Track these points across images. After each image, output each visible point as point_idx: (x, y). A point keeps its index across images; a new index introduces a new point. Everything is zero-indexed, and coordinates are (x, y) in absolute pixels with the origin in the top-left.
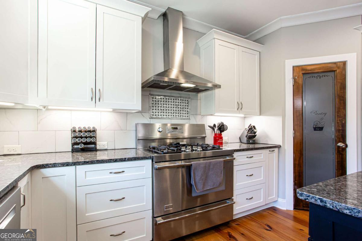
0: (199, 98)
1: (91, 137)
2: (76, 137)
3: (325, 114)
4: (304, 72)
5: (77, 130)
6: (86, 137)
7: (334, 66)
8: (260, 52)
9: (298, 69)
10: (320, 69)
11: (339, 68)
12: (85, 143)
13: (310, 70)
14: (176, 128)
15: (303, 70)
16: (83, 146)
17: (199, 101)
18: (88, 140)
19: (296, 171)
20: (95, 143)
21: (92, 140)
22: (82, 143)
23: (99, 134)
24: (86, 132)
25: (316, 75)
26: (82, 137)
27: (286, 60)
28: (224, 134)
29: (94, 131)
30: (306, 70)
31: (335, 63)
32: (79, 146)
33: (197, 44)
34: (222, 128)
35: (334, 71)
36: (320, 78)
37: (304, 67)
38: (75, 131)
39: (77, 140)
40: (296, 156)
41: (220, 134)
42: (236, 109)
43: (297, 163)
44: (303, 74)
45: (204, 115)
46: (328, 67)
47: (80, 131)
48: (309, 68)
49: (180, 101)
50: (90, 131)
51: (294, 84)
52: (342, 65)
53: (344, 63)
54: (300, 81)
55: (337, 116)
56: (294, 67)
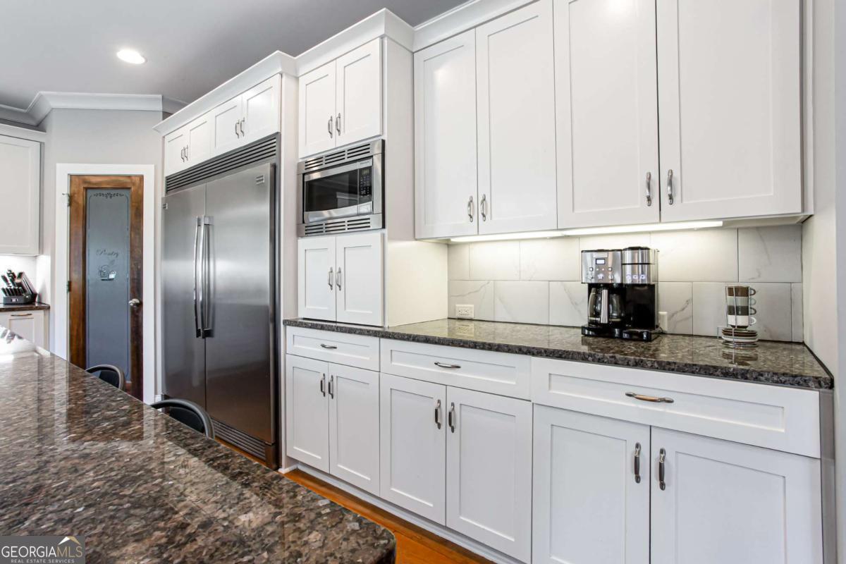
3: (118, 254)
4: (86, 186)
7: (128, 180)
8: (41, 144)
9: (77, 180)
10: (108, 183)
11: (134, 184)
13: (96, 184)
15: (85, 182)
19: (74, 347)
25: (105, 192)
27: (58, 165)
30: (89, 183)
31: (129, 177)
35: (130, 188)
36: (111, 197)
37: (87, 177)
40: (72, 322)
43: (75, 333)
44: (86, 189)
46: (120, 181)
48: (94, 180)
51: (70, 205)
52: (137, 180)
53: (141, 178)
54: (81, 201)
55: (132, 258)
56: (71, 176)
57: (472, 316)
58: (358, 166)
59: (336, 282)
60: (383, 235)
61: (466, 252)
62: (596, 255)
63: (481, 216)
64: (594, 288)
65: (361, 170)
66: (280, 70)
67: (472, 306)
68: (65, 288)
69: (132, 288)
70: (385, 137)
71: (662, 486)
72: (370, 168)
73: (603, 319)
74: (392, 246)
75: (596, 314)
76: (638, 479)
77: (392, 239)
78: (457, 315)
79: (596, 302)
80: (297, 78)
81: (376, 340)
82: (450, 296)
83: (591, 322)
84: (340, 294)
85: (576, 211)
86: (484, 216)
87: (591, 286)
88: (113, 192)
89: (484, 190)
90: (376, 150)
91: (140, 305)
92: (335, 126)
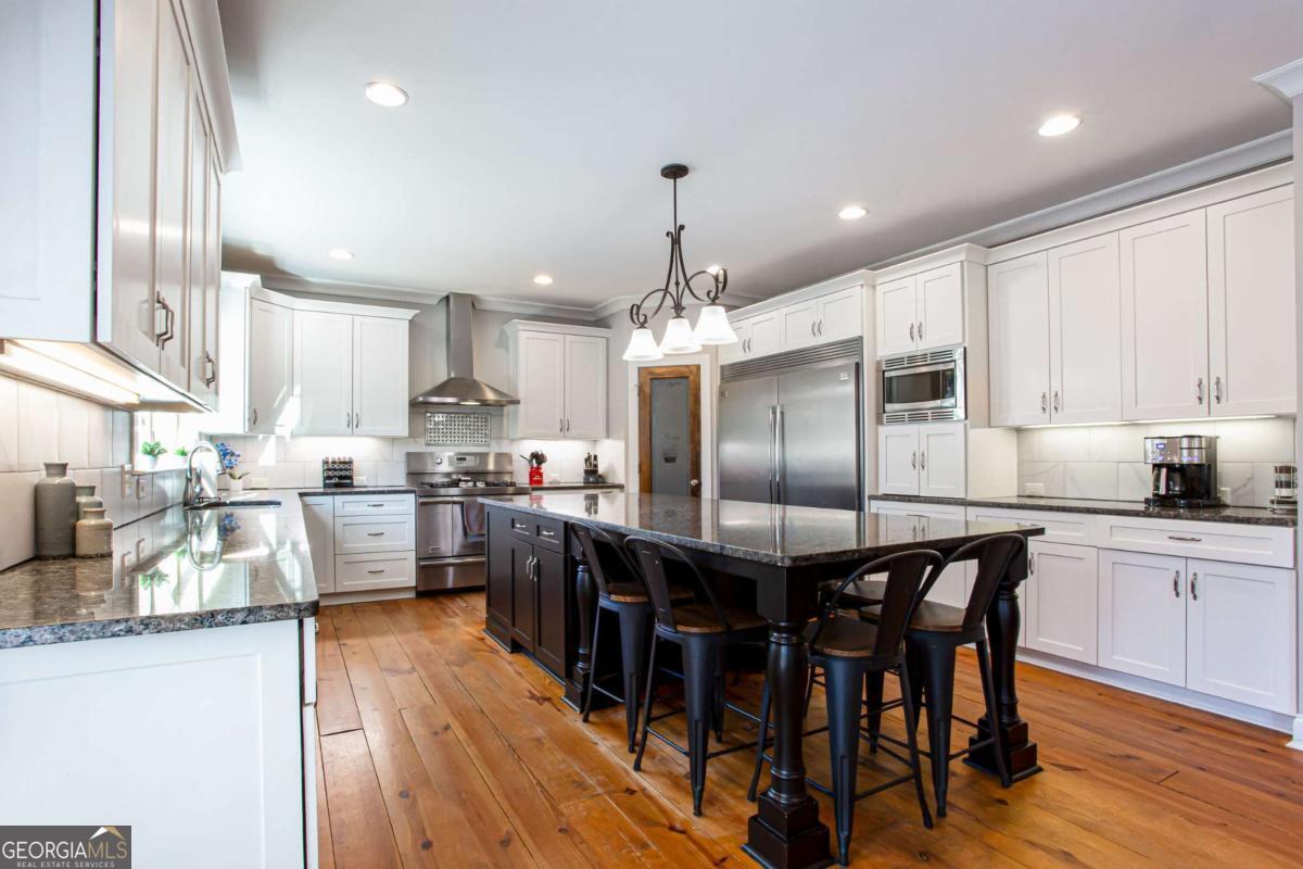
0: (505, 413)
1: (346, 470)
2: (329, 470)
3: (678, 438)
4: (652, 377)
5: (330, 461)
6: (341, 470)
7: (686, 370)
8: (607, 339)
9: (644, 372)
10: (670, 373)
11: (691, 372)
12: (341, 478)
13: (660, 375)
14: (464, 459)
15: (651, 373)
16: (336, 481)
17: (505, 418)
18: (343, 473)
20: (350, 478)
21: (348, 473)
22: (335, 476)
23: (356, 466)
24: (341, 463)
25: (667, 382)
26: (335, 470)
28: (544, 466)
29: (350, 462)
30: (655, 374)
31: (688, 366)
32: (333, 481)
33: (502, 332)
34: (538, 458)
35: (689, 375)
36: (672, 386)
37: (652, 369)
38: (327, 462)
39: (330, 473)
41: (538, 468)
42: (558, 430)
44: (651, 379)
45: (513, 440)
46: (679, 371)
47: (334, 462)
48: (658, 371)
49: (472, 420)
50: (345, 463)
51: (639, 394)
52: (694, 370)
53: (698, 367)
54: (647, 390)
55: (692, 442)
56: (639, 368)
57: (1042, 494)
58: (940, 367)
59: (919, 462)
60: (966, 426)
61: (1035, 438)
62: (1158, 441)
63: (1053, 409)
64: (1157, 467)
65: (944, 371)
66: (862, 283)
67: (1042, 485)
68: (637, 469)
69: (692, 470)
70: (966, 345)
71: (1195, 597)
72: (952, 370)
73: (1162, 491)
74: (972, 433)
75: (1157, 487)
76: (1177, 595)
77: (973, 427)
78: (1027, 493)
79: (1157, 479)
80: (874, 287)
81: (963, 508)
82: (1019, 476)
83: (1155, 495)
84: (924, 473)
85: (1139, 407)
86: (1056, 409)
87: (1155, 466)
88: (673, 381)
89: (1056, 386)
90: (958, 355)
91: (699, 486)
92: (916, 332)
